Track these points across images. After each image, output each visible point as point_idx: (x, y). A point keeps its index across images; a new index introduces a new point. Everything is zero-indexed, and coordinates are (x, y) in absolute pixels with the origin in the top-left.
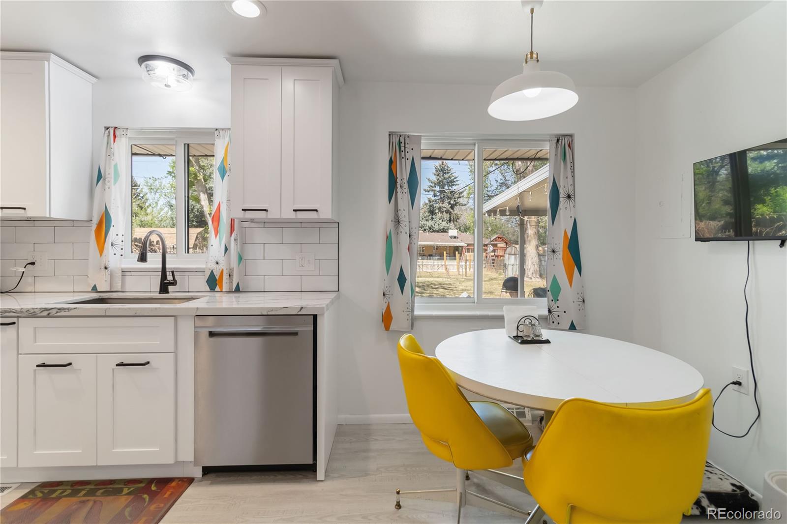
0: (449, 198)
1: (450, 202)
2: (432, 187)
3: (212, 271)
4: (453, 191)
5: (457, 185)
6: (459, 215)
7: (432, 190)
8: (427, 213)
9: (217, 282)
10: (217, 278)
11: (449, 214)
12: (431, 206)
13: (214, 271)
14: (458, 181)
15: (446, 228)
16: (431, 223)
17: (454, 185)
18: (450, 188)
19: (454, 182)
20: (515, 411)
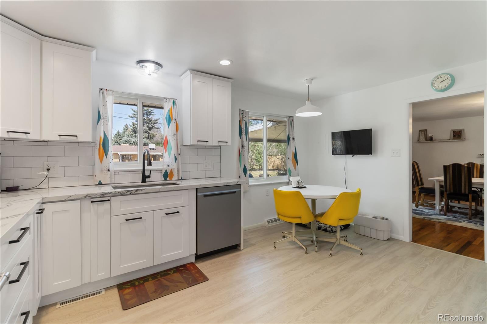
0: (147, 123)
1: (148, 126)
2: (135, 114)
3: (166, 170)
4: (150, 119)
5: (153, 115)
6: (155, 135)
7: (136, 117)
8: (131, 132)
9: (168, 176)
10: (169, 174)
11: (148, 134)
12: (134, 128)
13: (167, 170)
14: (154, 112)
15: (146, 143)
16: (135, 139)
17: (151, 115)
18: (148, 117)
19: (151, 113)
20: (273, 220)
